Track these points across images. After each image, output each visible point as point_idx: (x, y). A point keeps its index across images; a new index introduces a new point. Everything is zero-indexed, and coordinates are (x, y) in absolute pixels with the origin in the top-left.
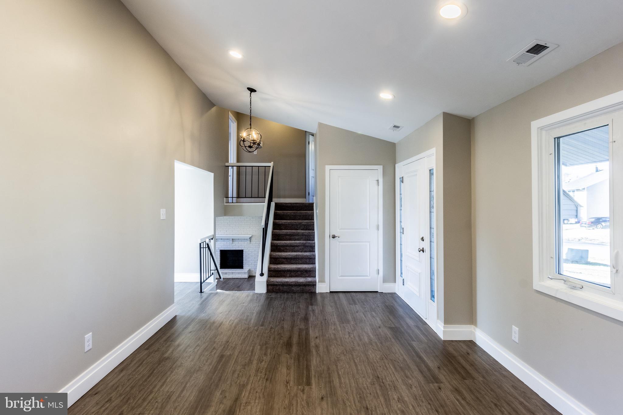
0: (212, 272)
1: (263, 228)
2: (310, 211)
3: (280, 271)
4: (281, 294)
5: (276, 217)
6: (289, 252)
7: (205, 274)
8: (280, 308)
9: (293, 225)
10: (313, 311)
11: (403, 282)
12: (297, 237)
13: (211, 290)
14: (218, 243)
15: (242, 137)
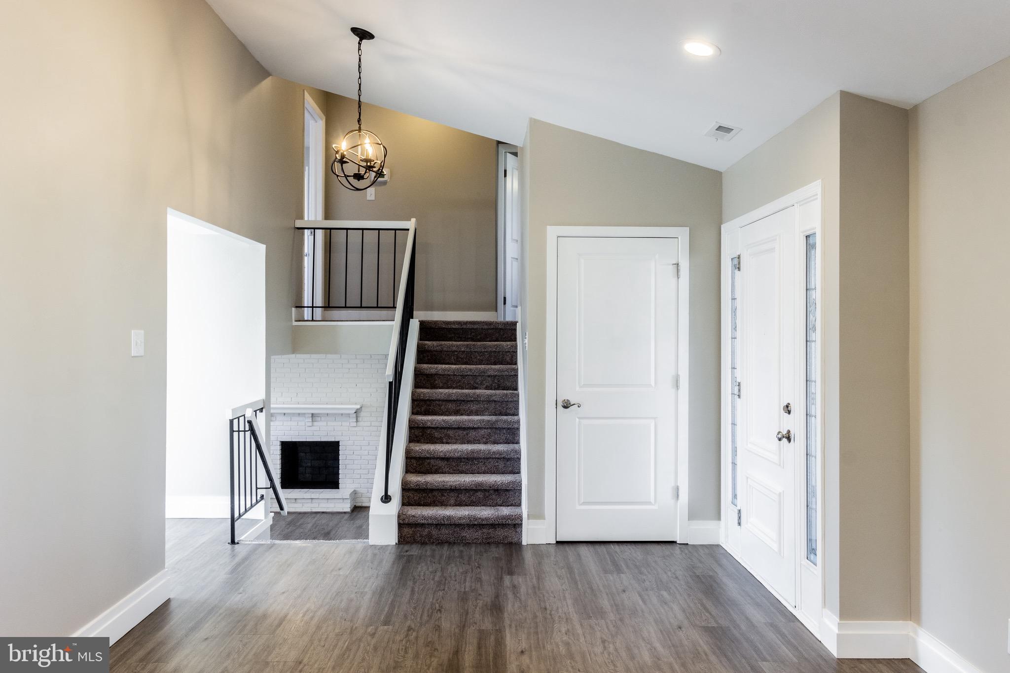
0: (260, 492)
1: (391, 383)
2: (509, 343)
3: (432, 490)
4: (434, 547)
5: (423, 355)
6: (455, 443)
7: (242, 498)
8: (432, 582)
9: (463, 376)
10: (514, 587)
11: (740, 518)
12: (474, 407)
13: (257, 538)
14: (277, 423)
15: (337, 152)
